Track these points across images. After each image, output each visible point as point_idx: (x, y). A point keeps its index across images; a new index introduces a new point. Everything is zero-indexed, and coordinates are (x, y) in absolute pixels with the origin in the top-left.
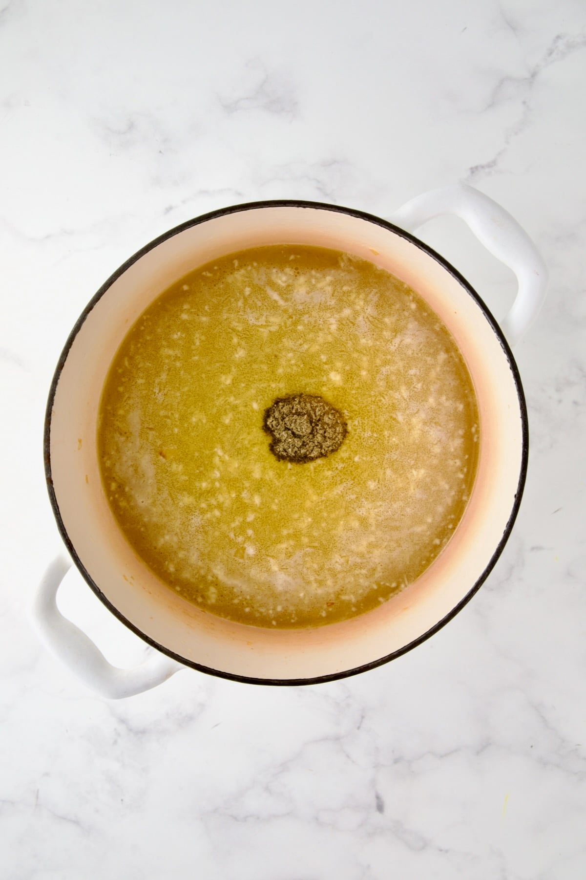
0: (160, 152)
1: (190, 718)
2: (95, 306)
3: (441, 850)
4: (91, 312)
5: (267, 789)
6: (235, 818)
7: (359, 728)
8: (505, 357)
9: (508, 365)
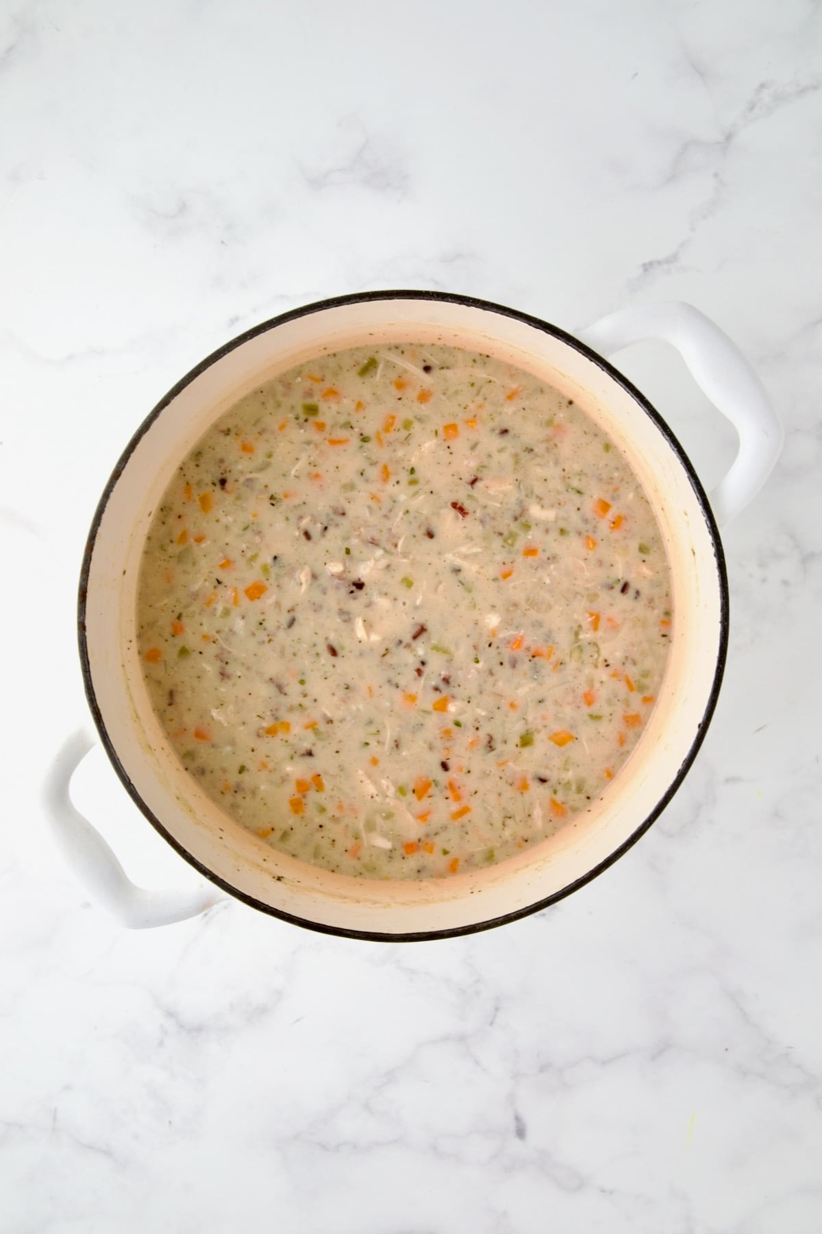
0: (222, 242)
1: (263, 1010)
3: (603, 1191)
5: (367, 1107)
6: (324, 1147)
7: (491, 1024)
8: (710, 538)
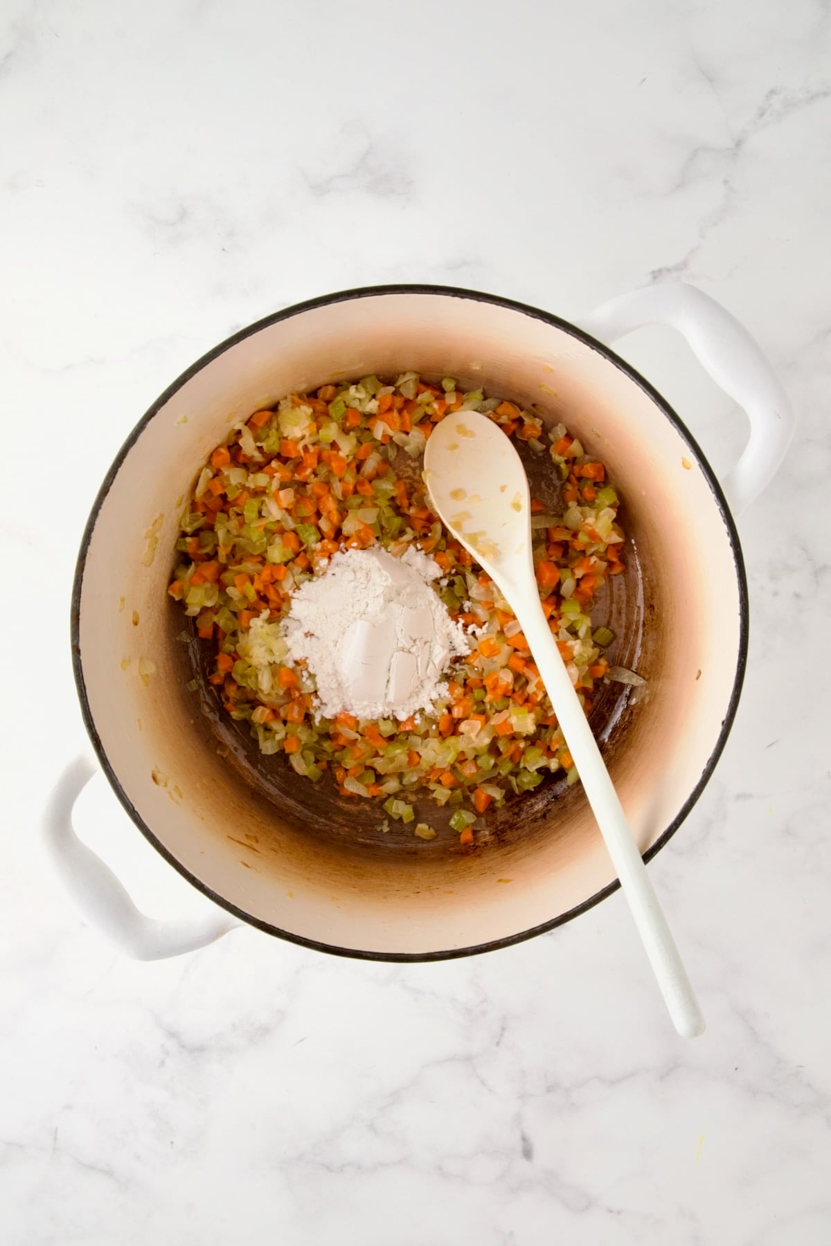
0: (224, 250)
1: (266, 1030)
2: (159, 412)
3: (611, 1211)
4: (153, 419)
5: (372, 1127)
6: (328, 1167)
7: (498, 1044)
8: (725, 528)
9: (728, 540)
